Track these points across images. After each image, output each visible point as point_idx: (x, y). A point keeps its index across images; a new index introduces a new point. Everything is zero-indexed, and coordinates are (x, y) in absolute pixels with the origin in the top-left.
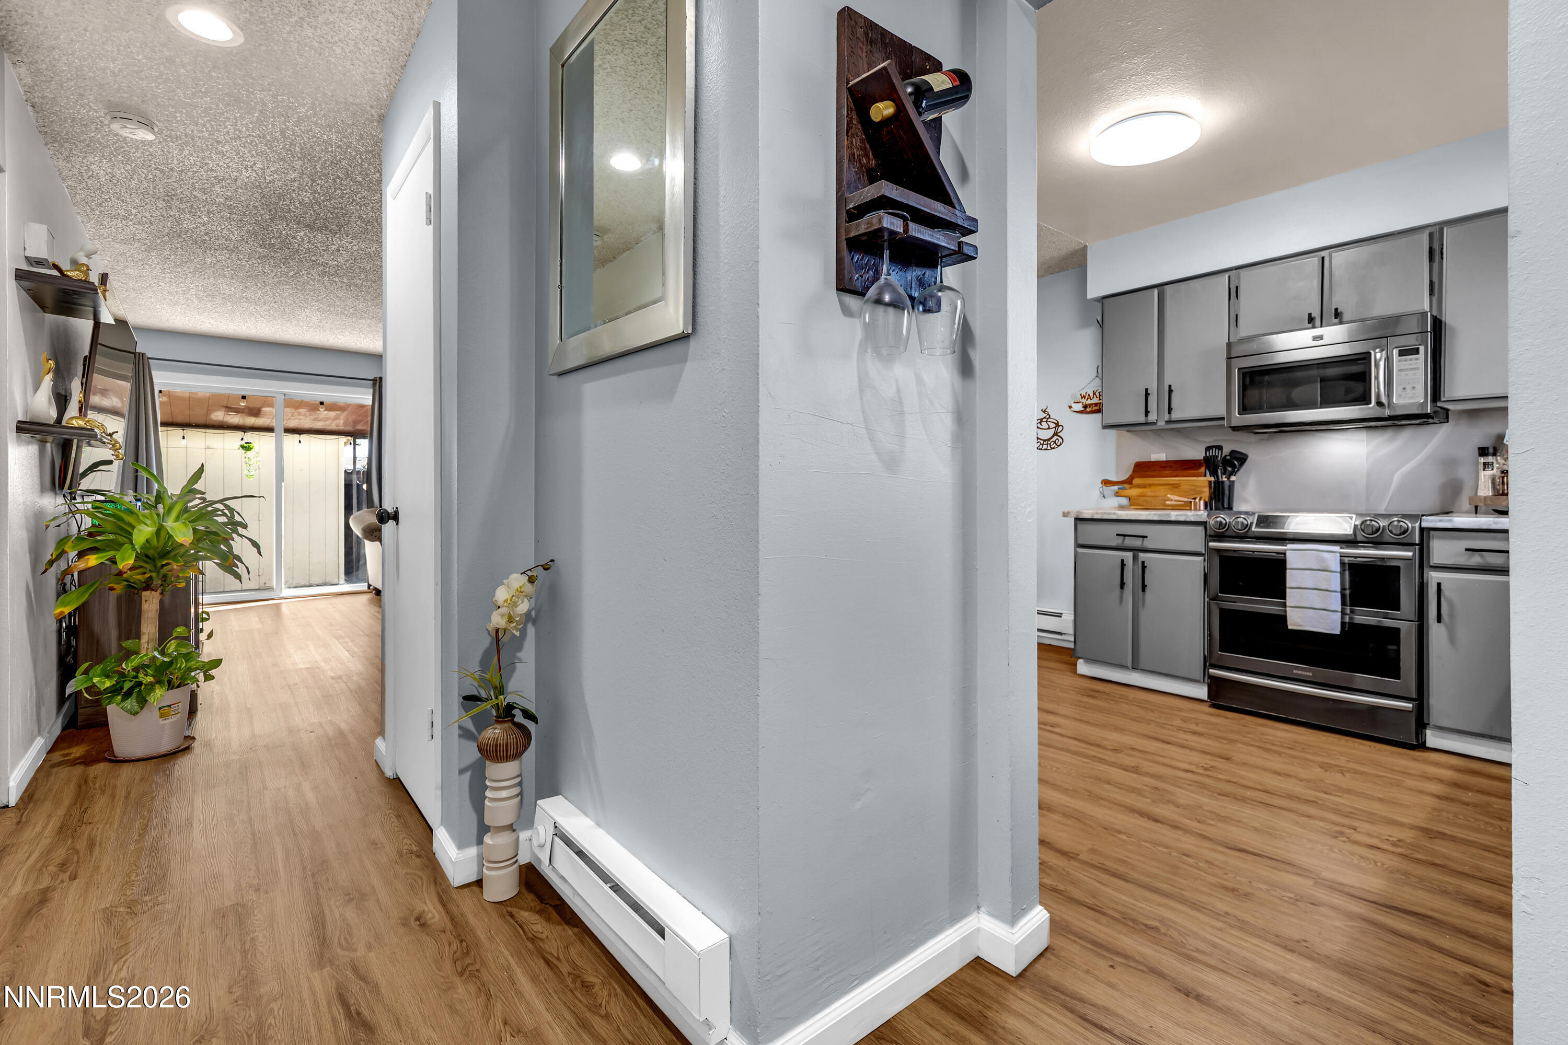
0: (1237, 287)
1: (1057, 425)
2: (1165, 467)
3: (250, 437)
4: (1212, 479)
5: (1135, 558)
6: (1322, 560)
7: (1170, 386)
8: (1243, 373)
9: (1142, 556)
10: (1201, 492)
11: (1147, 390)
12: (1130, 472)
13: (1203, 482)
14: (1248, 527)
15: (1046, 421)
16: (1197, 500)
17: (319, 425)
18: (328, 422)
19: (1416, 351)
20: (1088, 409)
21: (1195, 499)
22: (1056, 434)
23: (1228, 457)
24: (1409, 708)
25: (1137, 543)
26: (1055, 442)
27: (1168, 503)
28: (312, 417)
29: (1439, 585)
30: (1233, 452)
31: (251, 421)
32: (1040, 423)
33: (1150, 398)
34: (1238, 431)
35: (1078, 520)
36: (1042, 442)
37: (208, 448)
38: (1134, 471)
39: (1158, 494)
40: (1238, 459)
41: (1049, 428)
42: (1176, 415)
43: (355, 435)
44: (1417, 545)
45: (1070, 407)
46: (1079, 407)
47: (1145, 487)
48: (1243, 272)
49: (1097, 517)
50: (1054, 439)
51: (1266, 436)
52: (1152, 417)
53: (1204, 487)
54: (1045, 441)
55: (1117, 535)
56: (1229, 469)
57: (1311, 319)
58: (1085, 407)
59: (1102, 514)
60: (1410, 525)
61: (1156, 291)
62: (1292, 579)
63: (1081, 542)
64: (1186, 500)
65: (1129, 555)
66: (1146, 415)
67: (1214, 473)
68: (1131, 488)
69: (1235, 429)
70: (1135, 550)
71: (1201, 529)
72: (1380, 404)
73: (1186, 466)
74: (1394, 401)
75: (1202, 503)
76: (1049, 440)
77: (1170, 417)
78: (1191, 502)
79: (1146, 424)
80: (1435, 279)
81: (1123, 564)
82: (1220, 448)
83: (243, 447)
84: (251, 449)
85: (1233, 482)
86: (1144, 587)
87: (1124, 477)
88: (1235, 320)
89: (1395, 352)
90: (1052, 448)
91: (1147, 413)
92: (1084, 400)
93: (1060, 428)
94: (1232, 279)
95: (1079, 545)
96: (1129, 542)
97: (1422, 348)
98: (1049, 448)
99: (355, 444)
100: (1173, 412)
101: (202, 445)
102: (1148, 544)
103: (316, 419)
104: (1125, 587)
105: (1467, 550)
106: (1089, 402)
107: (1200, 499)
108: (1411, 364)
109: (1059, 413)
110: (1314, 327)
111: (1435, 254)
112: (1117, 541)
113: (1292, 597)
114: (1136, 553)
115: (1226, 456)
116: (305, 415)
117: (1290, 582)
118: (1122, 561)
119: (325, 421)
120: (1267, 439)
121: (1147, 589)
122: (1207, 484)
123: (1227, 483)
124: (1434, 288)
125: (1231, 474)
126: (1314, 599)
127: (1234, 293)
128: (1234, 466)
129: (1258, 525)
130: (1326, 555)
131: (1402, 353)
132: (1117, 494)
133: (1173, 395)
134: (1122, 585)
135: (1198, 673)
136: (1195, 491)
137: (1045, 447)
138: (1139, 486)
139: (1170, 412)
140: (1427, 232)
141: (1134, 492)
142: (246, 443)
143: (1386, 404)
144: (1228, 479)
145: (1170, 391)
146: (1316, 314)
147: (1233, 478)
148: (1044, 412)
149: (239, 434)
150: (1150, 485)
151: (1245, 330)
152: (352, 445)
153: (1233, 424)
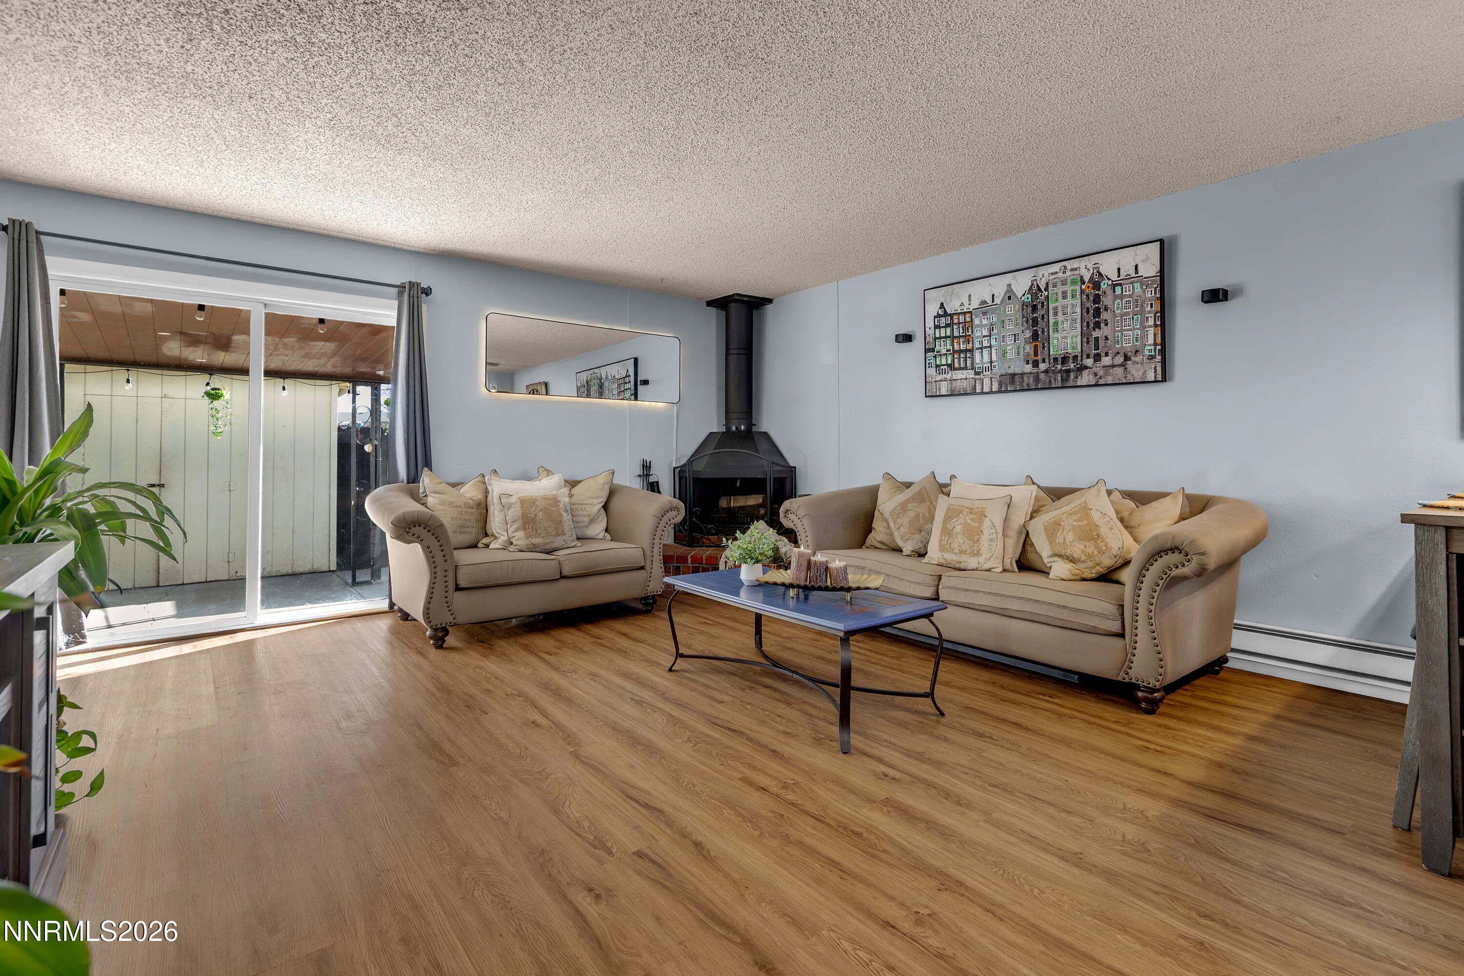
3: (217, 381)
17: (310, 366)
18: (322, 361)
28: (303, 352)
31: (221, 358)
37: (166, 397)
43: (355, 379)
83: (207, 394)
84: (220, 397)
99: (355, 394)
101: (158, 393)
103: (307, 356)
116: (292, 348)
119: (319, 359)
142: (213, 389)
149: (205, 377)
152: (351, 395)
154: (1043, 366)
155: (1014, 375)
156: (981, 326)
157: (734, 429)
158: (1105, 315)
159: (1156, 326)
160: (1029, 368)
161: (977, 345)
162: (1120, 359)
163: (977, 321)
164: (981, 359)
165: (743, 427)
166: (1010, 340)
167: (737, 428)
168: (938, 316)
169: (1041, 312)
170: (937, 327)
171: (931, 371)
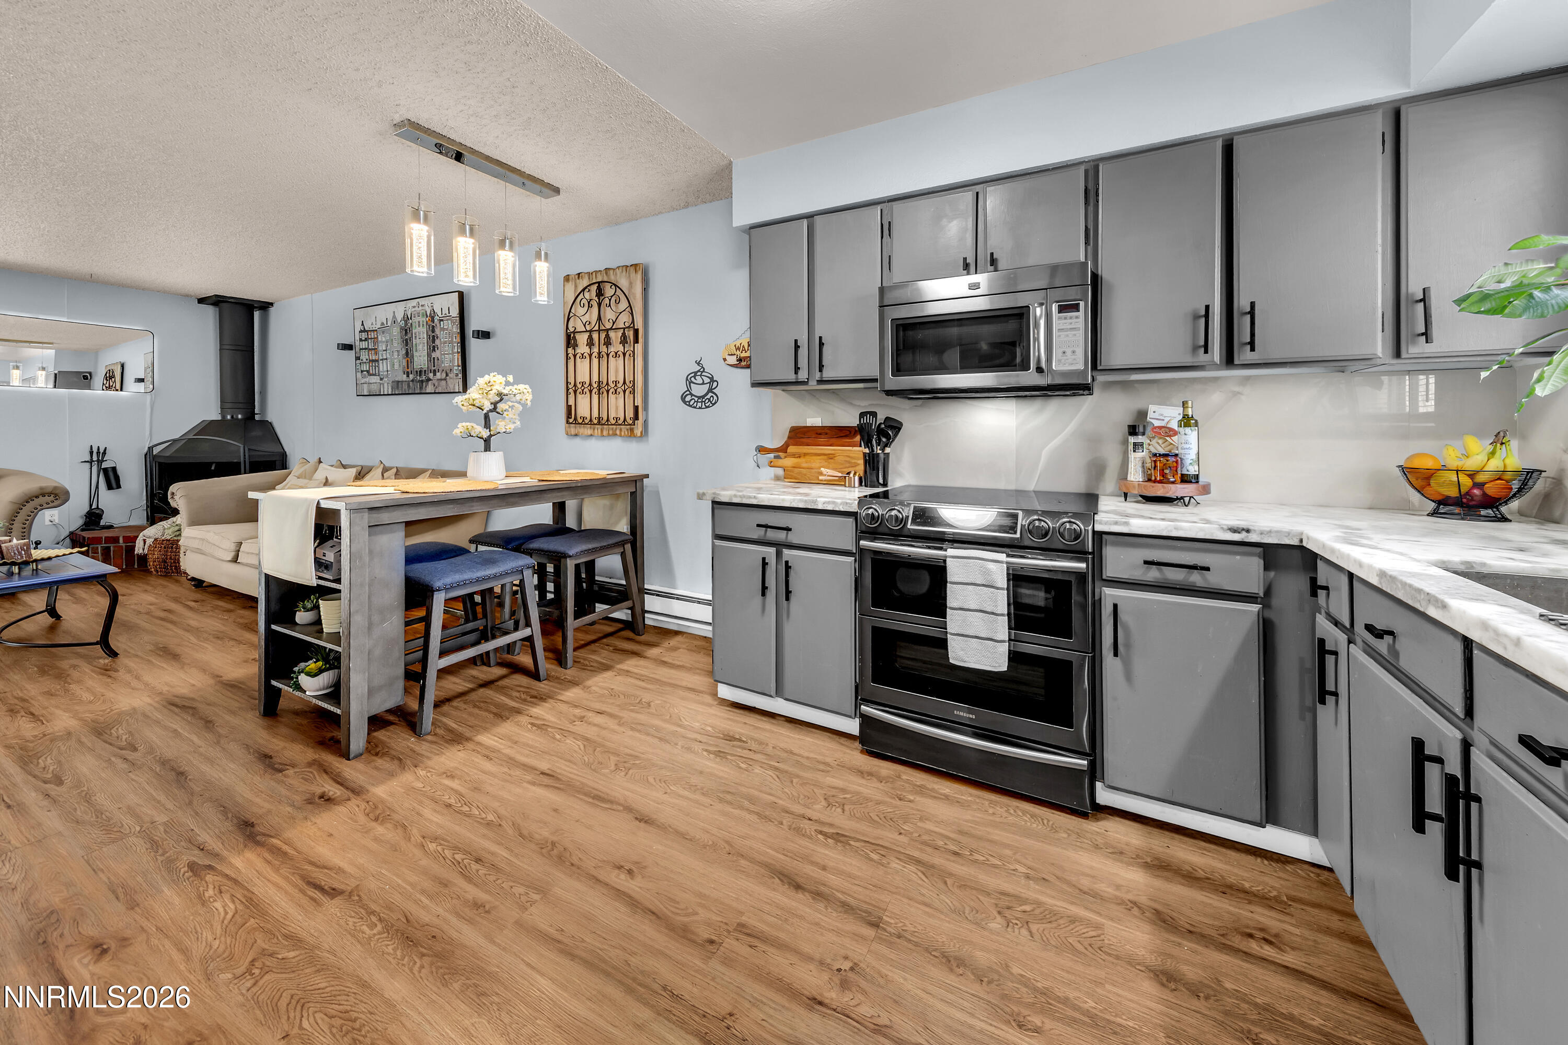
0: (890, 222)
1: (712, 380)
2: (820, 434)
4: (867, 451)
5: (779, 554)
6: (987, 572)
7: (820, 338)
8: (897, 325)
9: (786, 552)
10: (857, 465)
11: (796, 341)
12: (785, 439)
13: (857, 452)
14: (902, 521)
15: (701, 375)
16: (852, 475)
19: (1076, 308)
20: (743, 363)
21: (849, 473)
22: (710, 390)
23: (883, 426)
24: (1084, 766)
25: (781, 536)
26: (709, 400)
27: (821, 478)
29: (1115, 606)
30: (887, 419)
32: (694, 377)
33: (800, 351)
34: (892, 395)
35: (716, 504)
36: (696, 399)
38: (789, 438)
39: (813, 465)
40: (892, 427)
41: (703, 383)
42: (828, 374)
44: (1090, 553)
45: (725, 360)
46: (733, 360)
47: (799, 456)
48: (896, 206)
49: (735, 500)
50: (708, 397)
51: (920, 402)
52: (803, 375)
53: (858, 459)
54: (699, 397)
55: (758, 525)
56: (884, 440)
57: (966, 266)
58: (740, 360)
59: (740, 497)
60: (1082, 527)
61: (805, 222)
62: (955, 596)
63: (718, 532)
64: (840, 475)
65: (772, 550)
66: (796, 373)
67: (868, 443)
68: (786, 457)
69: (889, 393)
70: (779, 546)
71: (851, 520)
72: (1039, 370)
73: (840, 434)
74: (1054, 368)
75: (857, 478)
76: (703, 397)
77: (821, 377)
78: (845, 477)
79: (797, 383)
80: (1091, 227)
81: (764, 563)
82: (874, 414)
85: (888, 454)
86: (788, 593)
87: (778, 443)
88: (887, 263)
89: (1055, 307)
90: (707, 407)
91: (797, 369)
92: (738, 353)
93: (715, 384)
94: (885, 213)
95: (717, 537)
96: (772, 535)
97: (1082, 304)
98: (704, 406)
100: (824, 369)
102: (793, 538)
104: (768, 593)
105: (1146, 562)
106: (744, 355)
107: (855, 474)
108: (1071, 323)
109: (714, 367)
110: (968, 274)
111: (1091, 196)
112: (758, 534)
113: (954, 622)
114: (780, 547)
115: (881, 424)
117: (951, 602)
118: (764, 559)
120: (921, 406)
121: (793, 597)
122: (862, 456)
123: (882, 456)
124: (1091, 236)
125: (886, 445)
126: (977, 624)
127: (886, 230)
128: (888, 437)
129: (914, 522)
130: (991, 566)
131: (1062, 309)
132: (771, 465)
133: (825, 348)
134: (764, 589)
135: (849, 706)
136: (850, 462)
137: (699, 404)
138: (794, 455)
139: (821, 370)
140: (1082, 169)
141: (788, 462)
143: (1046, 370)
144: (883, 450)
145: (821, 344)
146: (971, 260)
147: (888, 450)
148: (698, 363)
150: (805, 454)
151: (897, 276)
153: (886, 388)
154: (411, 376)
155: (398, 382)
156: (382, 342)
157: (229, 417)
158: (437, 342)
159: (458, 352)
160: (404, 377)
161: (381, 358)
162: (444, 375)
163: (380, 339)
164: (383, 367)
165: (240, 416)
166: (396, 354)
167: (232, 417)
168: (361, 331)
169: (409, 335)
170: (361, 340)
171: (359, 375)
